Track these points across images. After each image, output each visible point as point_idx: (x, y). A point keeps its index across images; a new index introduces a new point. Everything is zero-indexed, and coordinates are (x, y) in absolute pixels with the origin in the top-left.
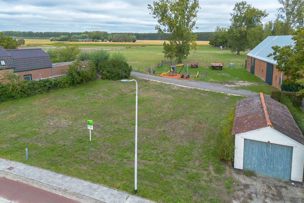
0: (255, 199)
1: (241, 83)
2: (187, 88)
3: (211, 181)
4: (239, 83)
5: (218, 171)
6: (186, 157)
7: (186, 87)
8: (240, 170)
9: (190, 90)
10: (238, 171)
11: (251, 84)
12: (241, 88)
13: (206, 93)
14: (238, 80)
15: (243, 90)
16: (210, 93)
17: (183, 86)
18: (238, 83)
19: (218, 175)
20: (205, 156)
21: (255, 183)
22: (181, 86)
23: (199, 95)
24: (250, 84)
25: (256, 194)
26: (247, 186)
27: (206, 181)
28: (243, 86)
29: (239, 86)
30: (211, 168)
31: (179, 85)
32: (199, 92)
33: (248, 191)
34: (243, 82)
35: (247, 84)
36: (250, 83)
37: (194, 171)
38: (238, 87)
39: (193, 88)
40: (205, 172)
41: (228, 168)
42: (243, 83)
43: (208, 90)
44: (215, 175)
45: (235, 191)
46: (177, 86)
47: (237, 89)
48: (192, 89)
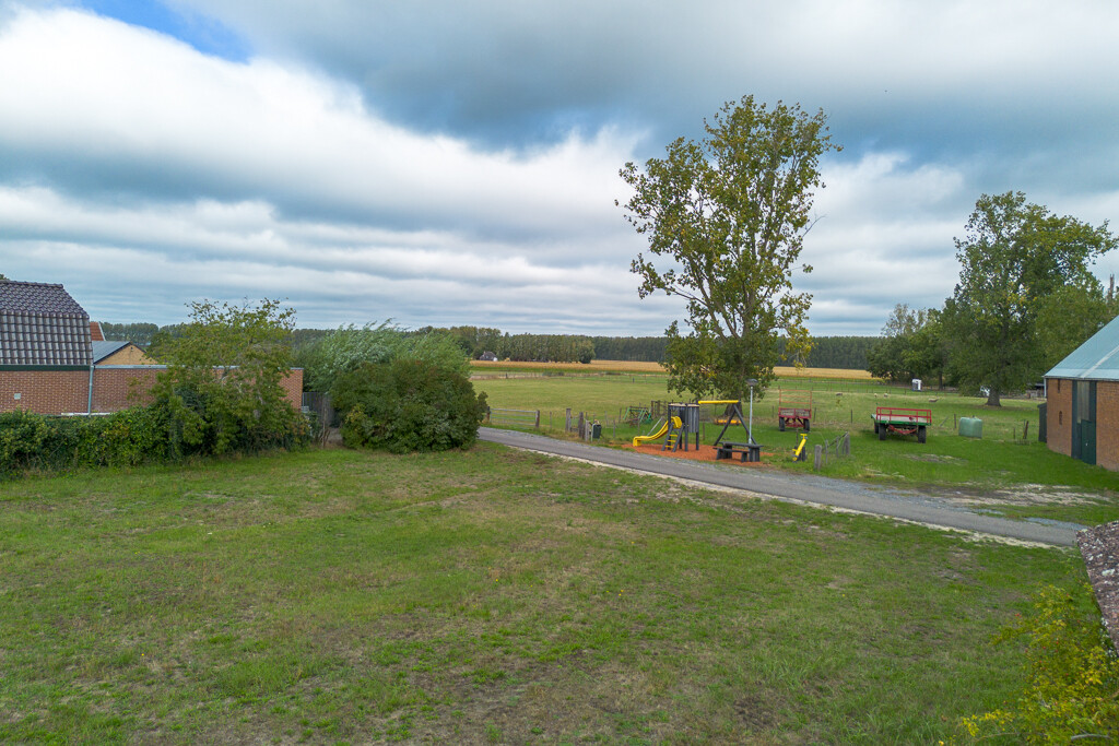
1: (1034, 493)
2: (733, 496)
4: (1023, 494)
7: (729, 491)
9: (746, 508)
11: (1094, 500)
12: (1041, 514)
13: (835, 526)
14: (1016, 480)
15: (1053, 522)
16: (858, 526)
17: (713, 488)
18: (1017, 494)
22: (702, 485)
23: (793, 530)
24: (1088, 499)
28: (1050, 504)
29: (1025, 504)
31: (691, 483)
32: (798, 516)
34: (1042, 491)
35: (1066, 497)
36: (1086, 495)
38: (1022, 509)
39: (764, 497)
42: (1045, 495)
43: (845, 510)
46: (683, 487)
47: (1016, 514)
48: (758, 500)
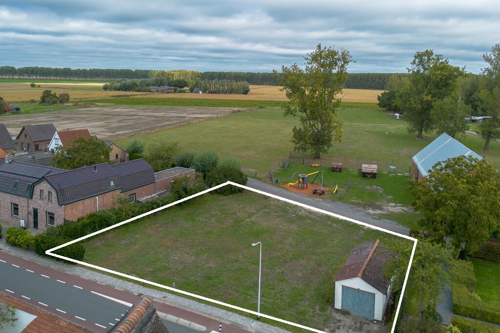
0: (341, 329)
1: (391, 208)
3: (314, 316)
5: (322, 309)
6: (299, 298)
8: (338, 310)
9: (320, 217)
10: (337, 311)
12: (387, 217)
14: (389, 201)
18: (387, 208)
19: (320, 312)
20: (315, 297)
21: (346, 319)
23: (330, 225)
24: (402, 210)
25: (344, 326)
26: (339, 321)
27: (310, 316)
28: (392, 212)
29: (385, 212)
30: (317, 307)
33: (339, 324)
34: (393, 206)
35: (398, 209)
36: (403, 208)
37: (304, 308)
40: (312, 310)
41: (330, 308)
42: (393, 208)
44: (318, 312)
45: (329, 323)
